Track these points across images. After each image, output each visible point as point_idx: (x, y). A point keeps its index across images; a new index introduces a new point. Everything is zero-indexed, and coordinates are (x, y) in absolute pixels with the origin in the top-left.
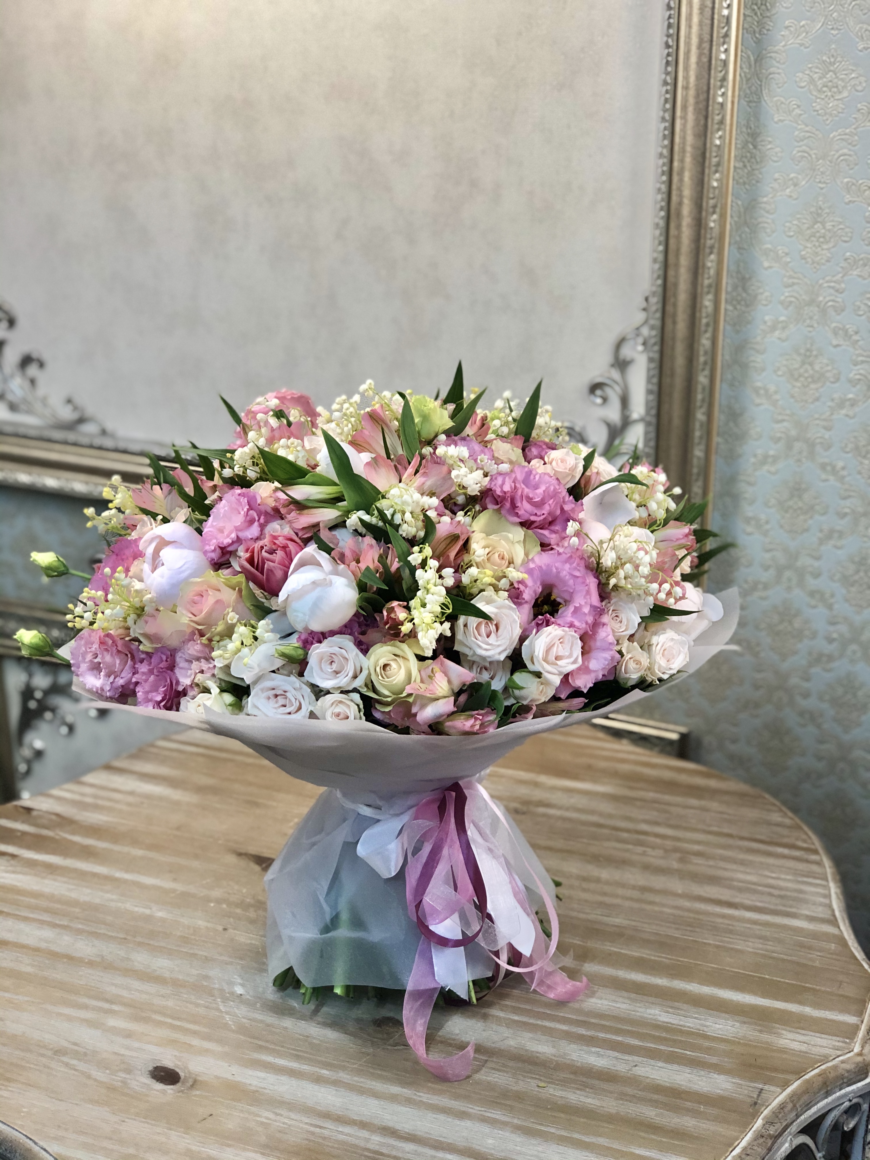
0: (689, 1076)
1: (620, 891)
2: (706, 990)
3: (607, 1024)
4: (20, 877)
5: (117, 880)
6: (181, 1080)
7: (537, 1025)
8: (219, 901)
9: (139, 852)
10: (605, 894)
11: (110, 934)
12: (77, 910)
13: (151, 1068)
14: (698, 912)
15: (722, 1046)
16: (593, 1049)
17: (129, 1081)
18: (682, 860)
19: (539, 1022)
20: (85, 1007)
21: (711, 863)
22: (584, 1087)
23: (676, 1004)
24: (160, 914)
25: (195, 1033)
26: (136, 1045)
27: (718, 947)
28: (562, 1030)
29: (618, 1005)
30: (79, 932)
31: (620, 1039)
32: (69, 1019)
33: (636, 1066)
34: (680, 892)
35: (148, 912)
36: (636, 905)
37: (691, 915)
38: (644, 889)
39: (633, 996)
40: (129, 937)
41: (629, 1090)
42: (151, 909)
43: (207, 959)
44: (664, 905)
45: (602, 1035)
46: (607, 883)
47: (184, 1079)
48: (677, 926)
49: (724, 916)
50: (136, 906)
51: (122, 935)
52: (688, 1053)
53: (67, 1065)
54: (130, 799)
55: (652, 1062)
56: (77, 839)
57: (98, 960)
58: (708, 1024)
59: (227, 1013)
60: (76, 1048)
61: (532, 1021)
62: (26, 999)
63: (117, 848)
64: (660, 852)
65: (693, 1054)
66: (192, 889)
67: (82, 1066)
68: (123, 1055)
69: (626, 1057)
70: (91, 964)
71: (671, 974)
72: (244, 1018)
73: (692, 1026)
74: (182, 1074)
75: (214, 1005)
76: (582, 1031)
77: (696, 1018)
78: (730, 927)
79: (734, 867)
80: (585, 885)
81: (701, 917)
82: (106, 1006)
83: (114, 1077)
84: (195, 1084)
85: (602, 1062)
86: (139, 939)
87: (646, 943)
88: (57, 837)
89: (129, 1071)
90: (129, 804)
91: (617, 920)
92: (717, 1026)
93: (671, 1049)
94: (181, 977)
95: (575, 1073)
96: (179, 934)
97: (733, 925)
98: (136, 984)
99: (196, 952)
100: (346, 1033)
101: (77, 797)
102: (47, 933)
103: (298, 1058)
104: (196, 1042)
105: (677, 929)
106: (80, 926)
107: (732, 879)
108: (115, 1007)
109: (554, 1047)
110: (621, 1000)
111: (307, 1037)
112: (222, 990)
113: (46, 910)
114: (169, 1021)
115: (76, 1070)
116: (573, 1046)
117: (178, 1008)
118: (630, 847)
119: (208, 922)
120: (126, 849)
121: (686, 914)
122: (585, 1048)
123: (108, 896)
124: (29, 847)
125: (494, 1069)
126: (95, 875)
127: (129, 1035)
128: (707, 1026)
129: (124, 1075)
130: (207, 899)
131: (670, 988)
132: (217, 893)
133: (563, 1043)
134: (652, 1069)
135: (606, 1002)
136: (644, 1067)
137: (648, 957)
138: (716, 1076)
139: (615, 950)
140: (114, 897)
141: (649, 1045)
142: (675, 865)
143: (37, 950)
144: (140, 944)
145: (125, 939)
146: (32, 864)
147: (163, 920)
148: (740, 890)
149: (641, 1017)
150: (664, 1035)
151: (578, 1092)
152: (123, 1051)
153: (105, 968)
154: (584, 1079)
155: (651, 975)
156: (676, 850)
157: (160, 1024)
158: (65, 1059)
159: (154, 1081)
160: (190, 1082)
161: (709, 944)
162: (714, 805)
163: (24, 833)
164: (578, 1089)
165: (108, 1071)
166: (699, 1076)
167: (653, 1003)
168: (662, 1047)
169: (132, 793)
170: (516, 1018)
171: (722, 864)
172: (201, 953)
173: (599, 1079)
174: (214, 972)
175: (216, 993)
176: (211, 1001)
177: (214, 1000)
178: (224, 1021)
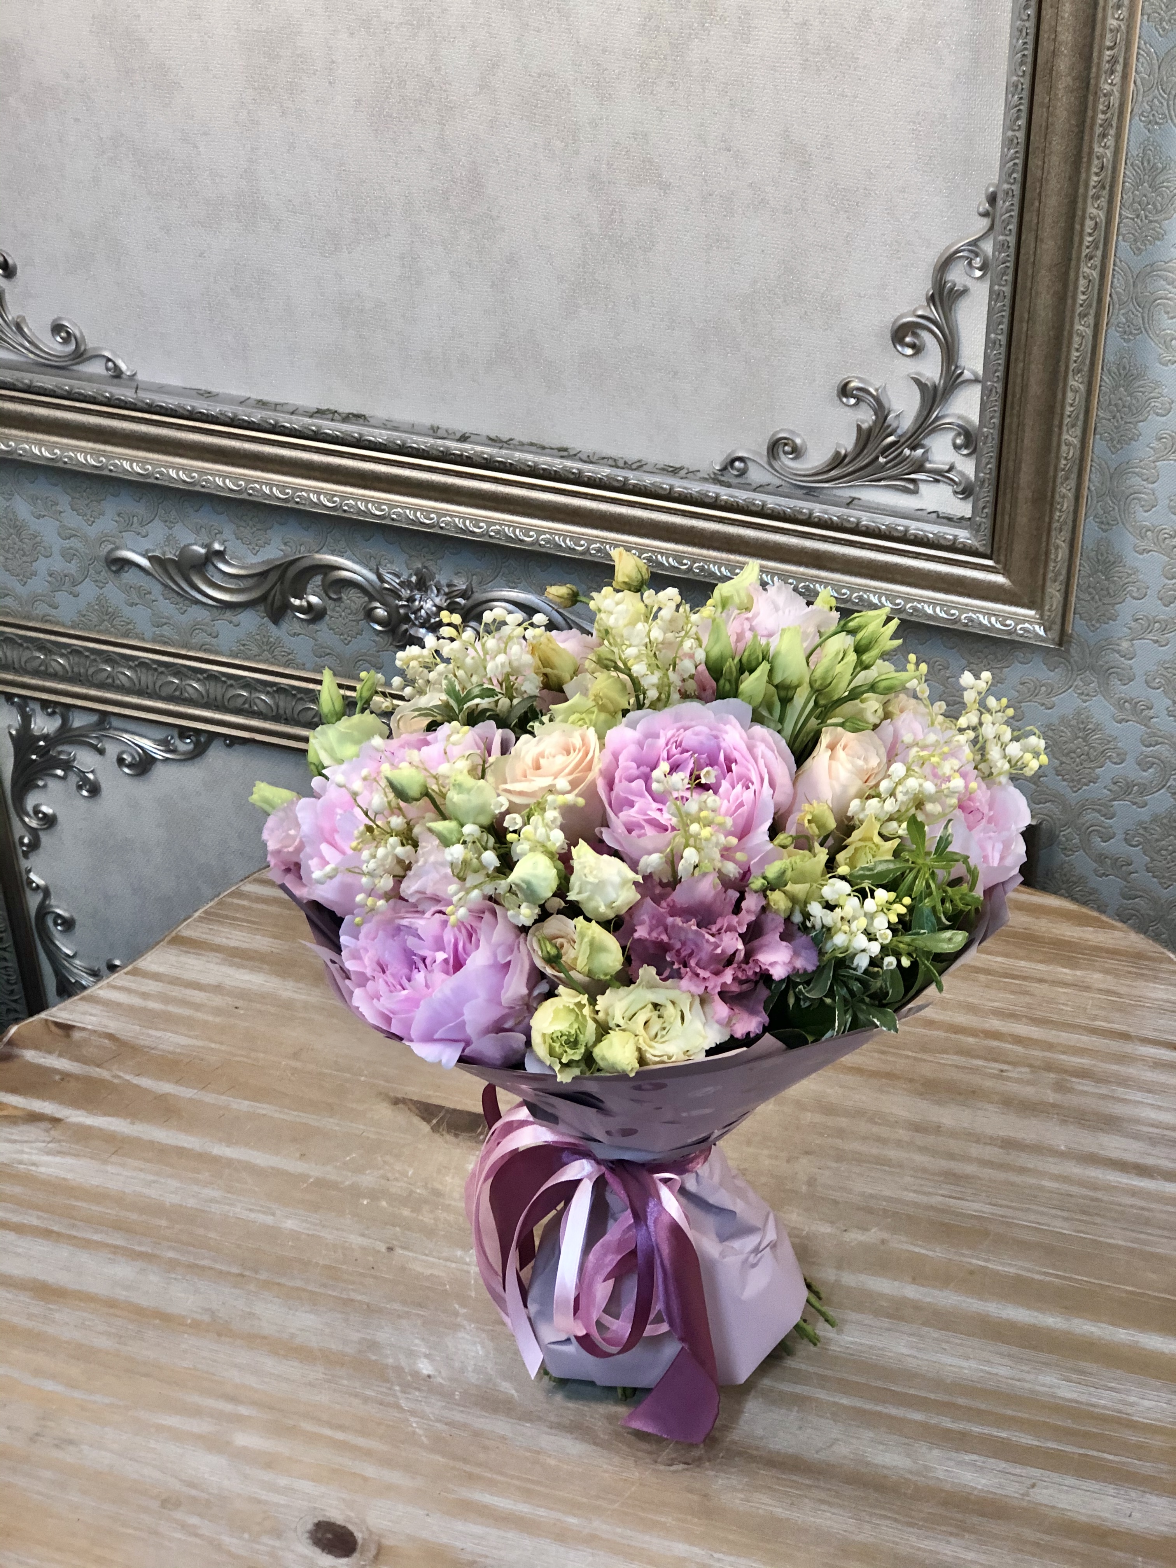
0: (1116, 1501)
1: (975, 1150)
2: (1123, 1335)
3: (983, 1407)
4: (69, 1161)
5: (216, 1160)
6: (359, 1547)
7: (879, 1414)
8: (374, 1195)
9: (243, 1105)
10: (951, 1156)
11: (218, 1266)
12: (164, 1223)
13: (310, 1526)
14: (1094, 1186)
15: (1157, 1442)
16: (968, 1457)
17: (281, 1553)
18: (1059, 1087)
19: (879, 1408)
20: (197, 1412)
21: (1104, 1090)
22: (962, 1529)
23: (1083, 1364)
24: (290, 1224)
25: (368, 1454)
26: (283, 1481)
27: (1131, 1251)
28: (916, 1422)
29: (995, 1371)
30: (172, 1265)
31: (1004, 1435)
32: (177, 1436)
33: (1033, 1486)
34: (1063, 1148)
35: (269, 1220)
36: (1001, 1176)
37: (1084, 1191)
38: (1008, 1144)
39: (1015, 1350)
40: (247, 1273)
41: (1028, 1533)
42: (273, 1214)
43: (370, 1310)
44: (1041, 1174)
45: (977, 1429)
46: (953, 1134)
47: (362, 1545)
48: (1065, 1214)
49: (1134, 1193)
50: (250, 1210)
51: (235, 1270)
52: (1111, 1457)
53: (184, 1526)
54: (218, 1001)
55: (1056, 1477)
56: (145, 1082)
57: (206, 1318)
58: (1132, 1399)
59: (413, 1413)
60: (193, 1492)
61: (869, 1406)
62: (107, 1400)
63: (209, 1098)
64: (1023, 1072)
65: (1117, 1459)
66: (330, 1173)
67: (206, 1528)
68: (266, 1503)
69: (1018, 1470)
70: (196, 1327)
71: (1066, 1308)
72: (438, 1421)
73: (1110, 1404)
74: (358, 1535)
75: (391, 1399)
76: (947, 1423)
77: (1112, 1389)
78: (1146, 1213)
79: (1139, 1096)
80: (920, 1139)
81: (1099, 1195)
82: (229, 1407)
83: (258, 1547)
84: (380, 1552)
85: (984, 1481)
86: (263, 1276)
87: (1022, 1247)
88: (116, 1081)
89: (277, 1533)
90: (218, 1011)
91: (976, 1206)
92: (1146, 1403)
93: (1082, 1451)
94: (333, 1347)
95: (945, 1503)
96: (321, 1262)
97: (1149, 1210)
98: (270, 1364)
99: (354, 1295)
100: (595, 1444)
101: (136, 1001)
102: (124, 1270)
103: (527, 1494)
104: (370, 1471)
105: (1066, 1219)
106: (171, 1254)
107: (1138, 1121)
108: (243, 1410)
109: (908, 1455)
110: (997, 1359)
111: (538, 1453)
112: (398, 1369)
113: (118, 1226)
114: (327, 1432)
115: (197, 1535)
116: (936, 1452)
117: (338, 1407)
118: (980, 1062)
119: (363, 1235)
120: (223, 1099)
121: (1075, 1190)
122: (953, 1454)
123: (209, 1192)
124: (75, 1103)
125: (823, 1502)
126: (181, 1152)
127: (269, 1462)
128: (1132, 1405)
129: (271, 1542)
130: (356, 1192)
131: (1068, 1333)
132: (368, 1180)
133: (922, 1448)
134: (1060, 1491)
135: (974, 1364)
136: (1046, 1488)
137: (1029, 1274)
138: (1154, 1499)
139: (980, 1263)
140: (216, 1194)
141: (1050, 1445)
142: (1052, 1097)
143: (111, 1303)
144: (266, 1285)
145: (242, 1275)
146: (83, 1134)
147: (295, 1236)
148: (1153, 1141)
149: (1032, 1391)
150: (1069, 1424)
151: (953, 1540)
152: (264, 1495)
153: (219, 1335)
154: (960, 1516)
155: (1038, 1309)
156: (1049, 1067)
157: (313, 1439)
158: (179, 1515)
159: (318, 1551)
160: (373, 1552)
161: (1118, 1247)
162: (1096, 978)
163: (66, 1076)
164: (951, 1534)
165: (246, 1536)
166: (1131, 1501)
167: (1047, 1364)
168: (1068, 1449)
169: (217, 989)
170: (845, 1401)
171: (1120, 1091)
172: (359, 1298)
173: (983, 1515)
174: (384, 1335)
175: (391, 1375)
176: (385, 1390)
177: (390, 1389)
178: (410, 1429)
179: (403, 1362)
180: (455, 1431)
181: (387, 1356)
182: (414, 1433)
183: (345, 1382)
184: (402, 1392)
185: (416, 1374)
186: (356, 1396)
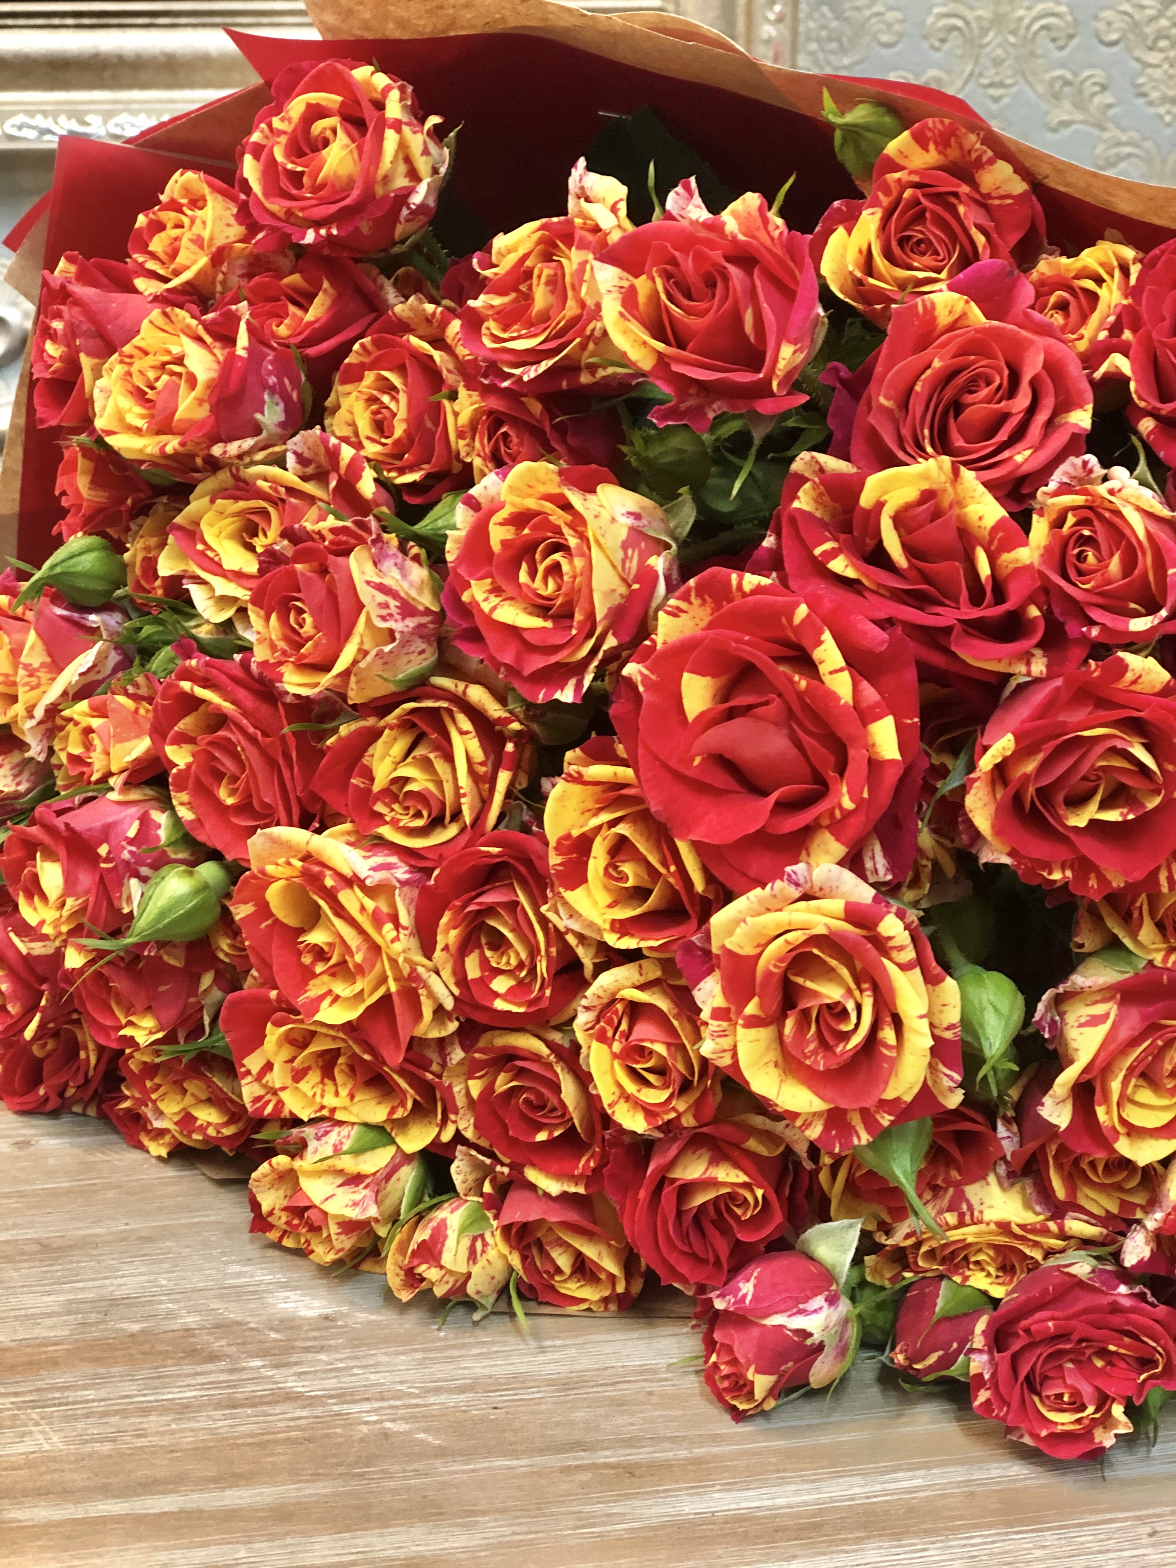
175: (218, 1345)
176: (223, 1377)
177: (232, 1371)
178: (365, 1429)
179: (233, 1312)
180: (495, 1397)
181: (170, 1315)
182: (386, 1435)
183: (90, 1394)
184: (277, 1366)
185: (288, 1324)
186: (145, 1411)
